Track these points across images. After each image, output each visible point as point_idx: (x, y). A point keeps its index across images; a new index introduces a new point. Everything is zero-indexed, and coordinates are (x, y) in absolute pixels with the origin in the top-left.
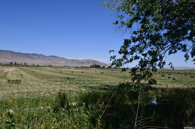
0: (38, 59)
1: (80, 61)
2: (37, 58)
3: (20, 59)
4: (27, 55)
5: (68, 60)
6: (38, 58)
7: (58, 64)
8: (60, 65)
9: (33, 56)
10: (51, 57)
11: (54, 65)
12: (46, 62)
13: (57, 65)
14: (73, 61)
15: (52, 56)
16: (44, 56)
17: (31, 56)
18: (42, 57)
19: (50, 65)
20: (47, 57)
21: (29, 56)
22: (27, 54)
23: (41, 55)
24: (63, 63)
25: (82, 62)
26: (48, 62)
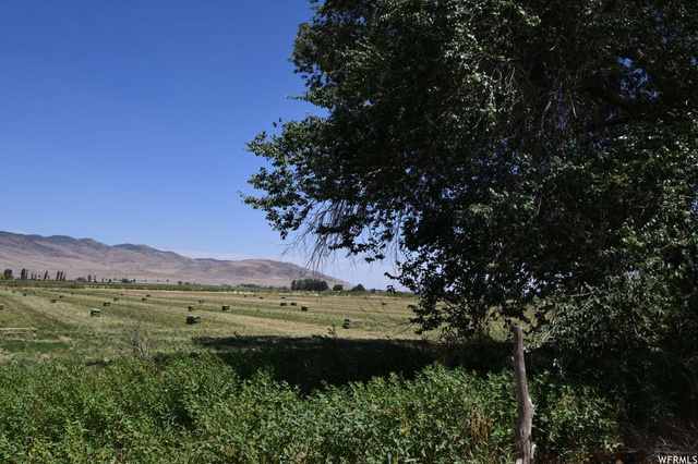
0: (76, 257)
1: (234, 264)
2: (70, 253)
3: (4, 254)
4: (32, 242)
5: (190, 261)
6: (74, 254)
7: (154, 274)
8: (163, 281)
9: (55, 246)
10: (124, 250)
11: (139, 280)
12: (108, 268)
13: (151, 281)
14: (207, 265)
15: (130, 247)
16: (98, 246)
17: (47, 244)
18: (91, 251)
19: (125, 281)
20: (109, 248)
21: (41, 243)
22: (31, 238)
23: (87, 242)
24: (173, 271)
25: (241, 270)
26: (117, 266)
